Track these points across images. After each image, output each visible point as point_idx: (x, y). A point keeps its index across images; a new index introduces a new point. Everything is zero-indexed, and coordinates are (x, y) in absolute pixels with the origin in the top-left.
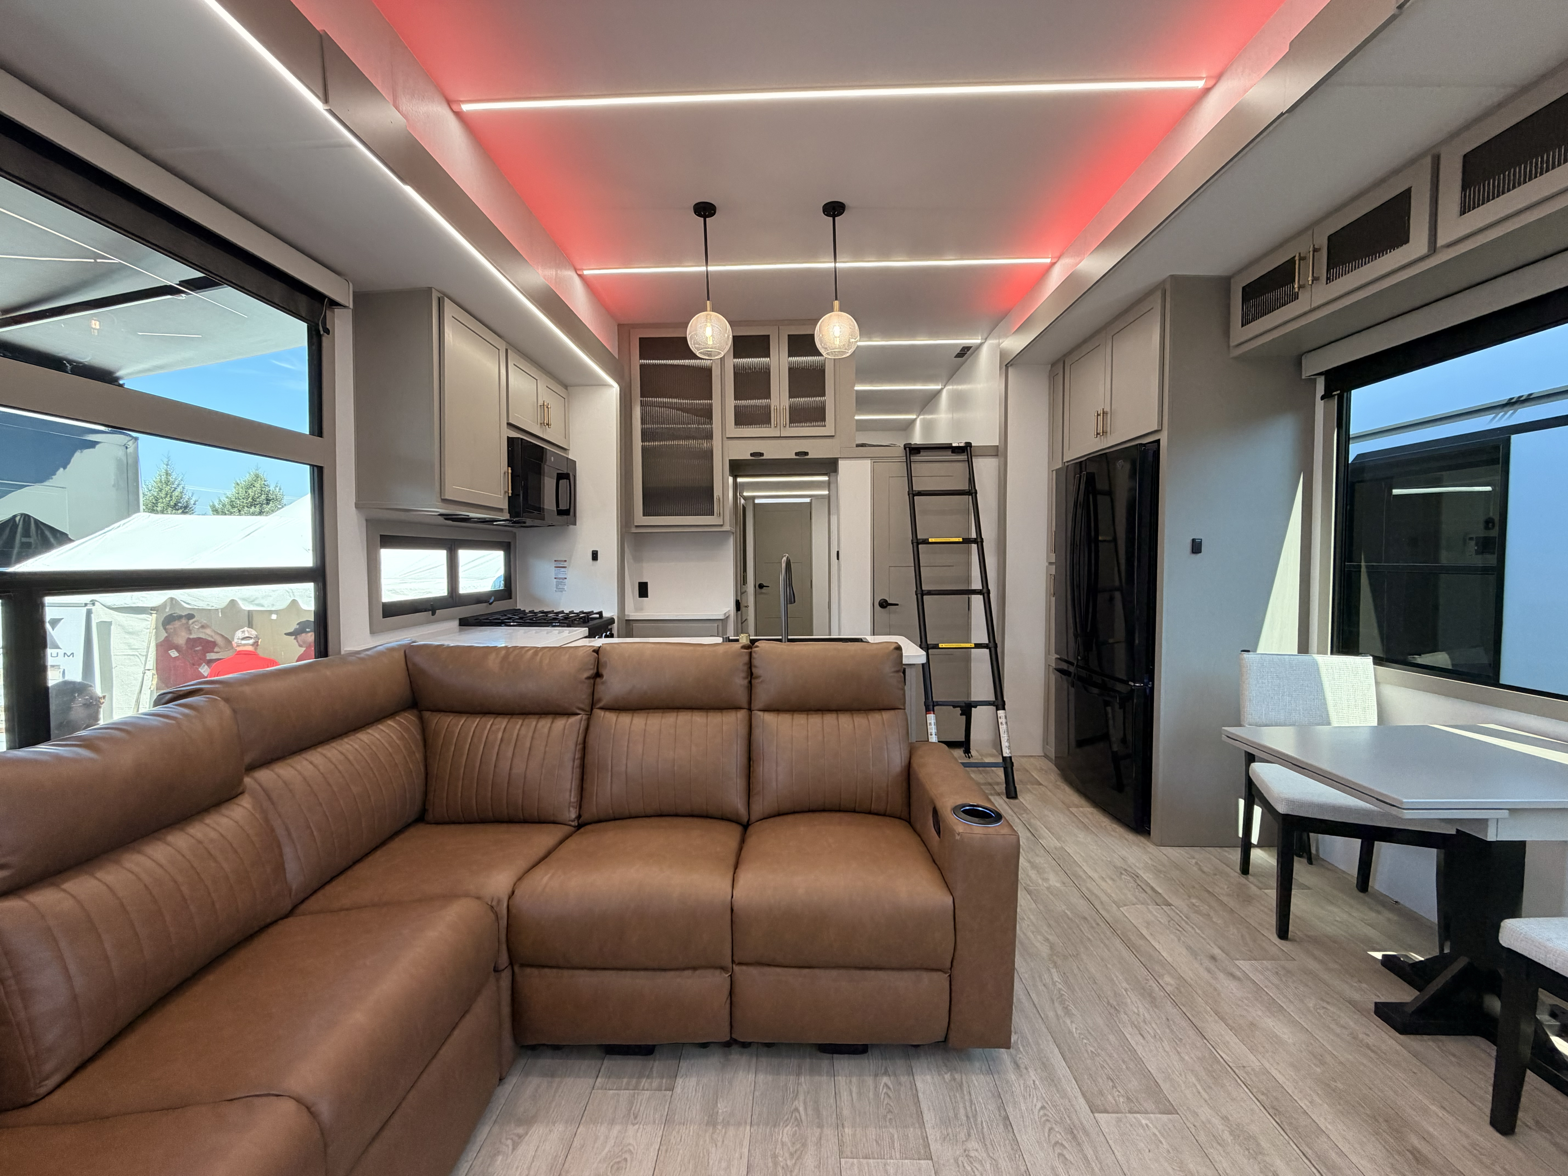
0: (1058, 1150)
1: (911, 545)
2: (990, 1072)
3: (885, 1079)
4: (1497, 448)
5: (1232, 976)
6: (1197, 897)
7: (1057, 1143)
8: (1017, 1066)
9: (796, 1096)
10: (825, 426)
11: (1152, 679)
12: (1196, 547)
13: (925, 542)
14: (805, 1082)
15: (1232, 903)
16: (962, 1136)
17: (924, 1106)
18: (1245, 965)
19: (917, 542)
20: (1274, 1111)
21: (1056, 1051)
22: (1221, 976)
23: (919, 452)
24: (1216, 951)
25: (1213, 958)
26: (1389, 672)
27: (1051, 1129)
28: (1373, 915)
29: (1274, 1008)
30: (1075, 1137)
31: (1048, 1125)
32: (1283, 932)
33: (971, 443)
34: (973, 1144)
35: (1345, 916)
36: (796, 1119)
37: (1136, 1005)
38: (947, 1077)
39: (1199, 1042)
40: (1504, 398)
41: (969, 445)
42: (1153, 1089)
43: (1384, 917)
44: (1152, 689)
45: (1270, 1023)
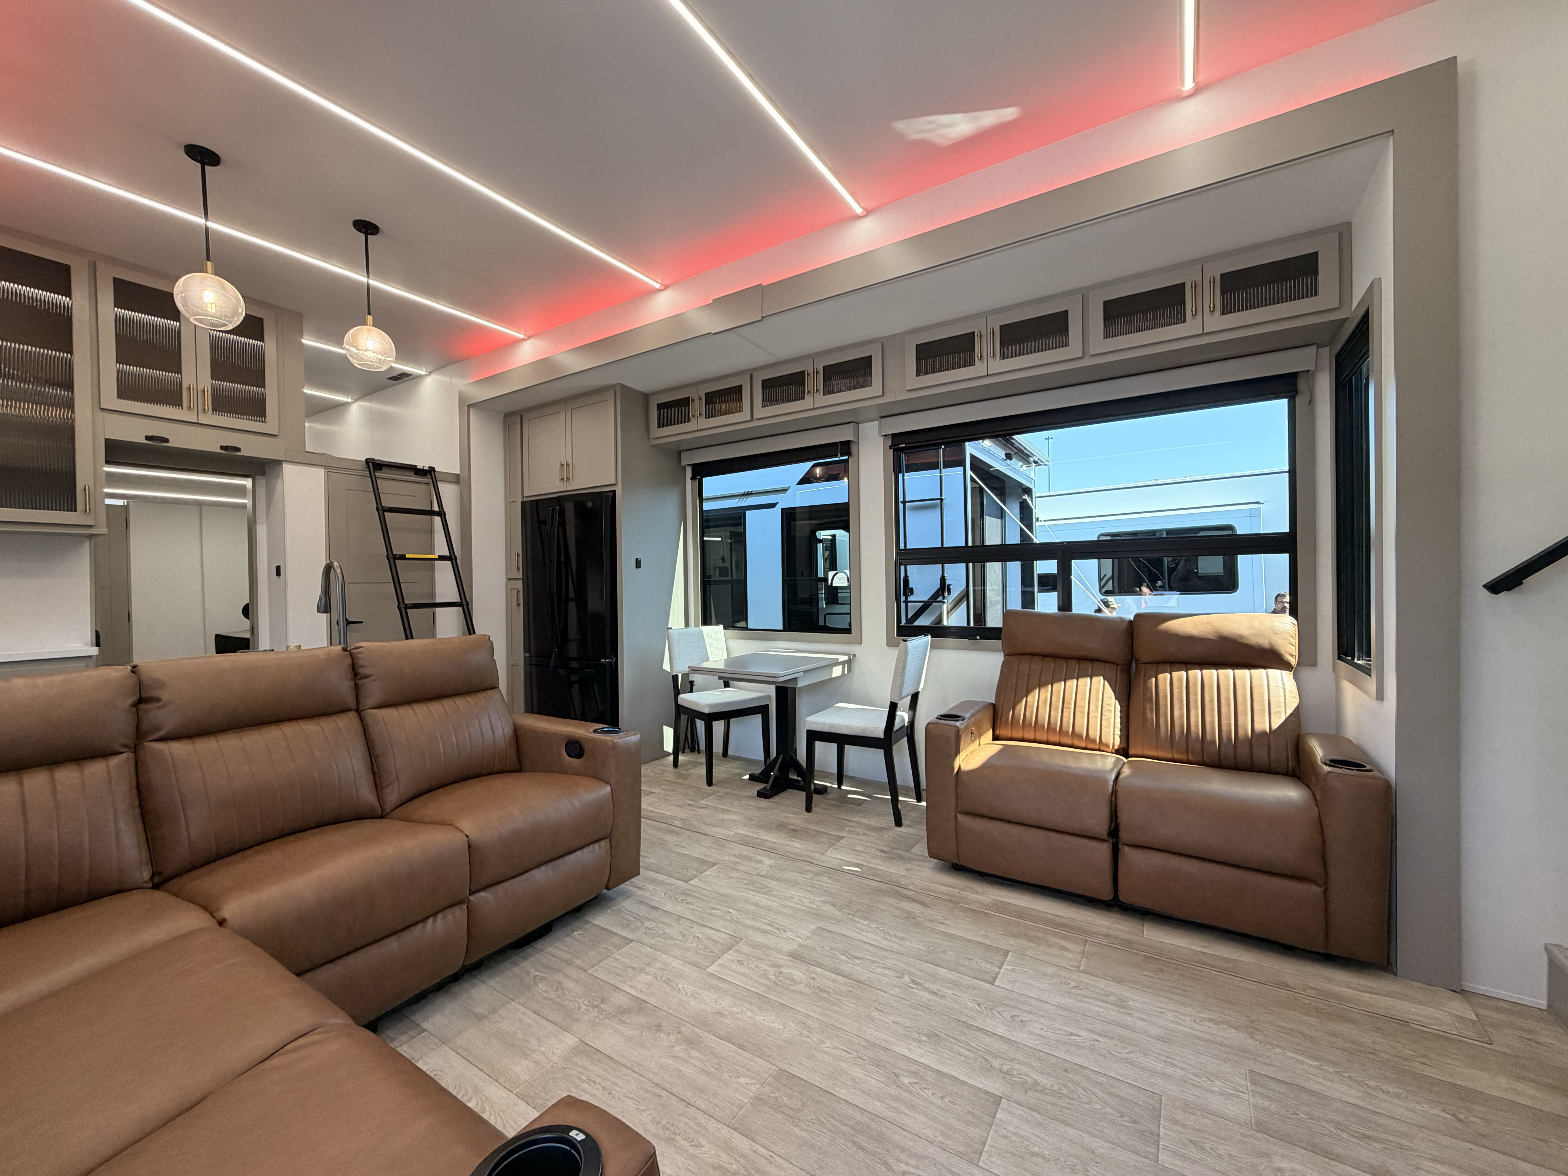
0: (684, 902)
1: (387, 561)
2: (628, 897)
3: (575, 933)
4: (741, 518)
5: (703, 808)
6: (664, 785)
7: (682, 900)
8: (640, 888)
9: (528, 973)
10: (265, 422)
11: (616, 656)
12: (638, 564)
13: (403, 557)
14: (526, 965)
15: (681, 781)
16: (639, 924)
17: (609, 928)
18: (703, 802)
19: (394, 559)
20: (746, 844)
21: (652, 873)
22: (697, 810)
23: (381, 469)
24: (689, 802)
25: (690, 805)
26: (731, 632)
27: (675, 898)
28: (734, 764)
29: (724, 811)
30: (687, 894)
31: (673, 898)
32: (710, 782)
33: (434, 468)
34: (647, 924)
35: (725, 769)
36: (540, 979)
37: (670, 839)
38: (609, 911)
39: (707, 838)
40: (742, 491)
41: (432, 470)
42: (703, 862)
43: (738, 764)
44: (616, 663)
45: (727, 817)
